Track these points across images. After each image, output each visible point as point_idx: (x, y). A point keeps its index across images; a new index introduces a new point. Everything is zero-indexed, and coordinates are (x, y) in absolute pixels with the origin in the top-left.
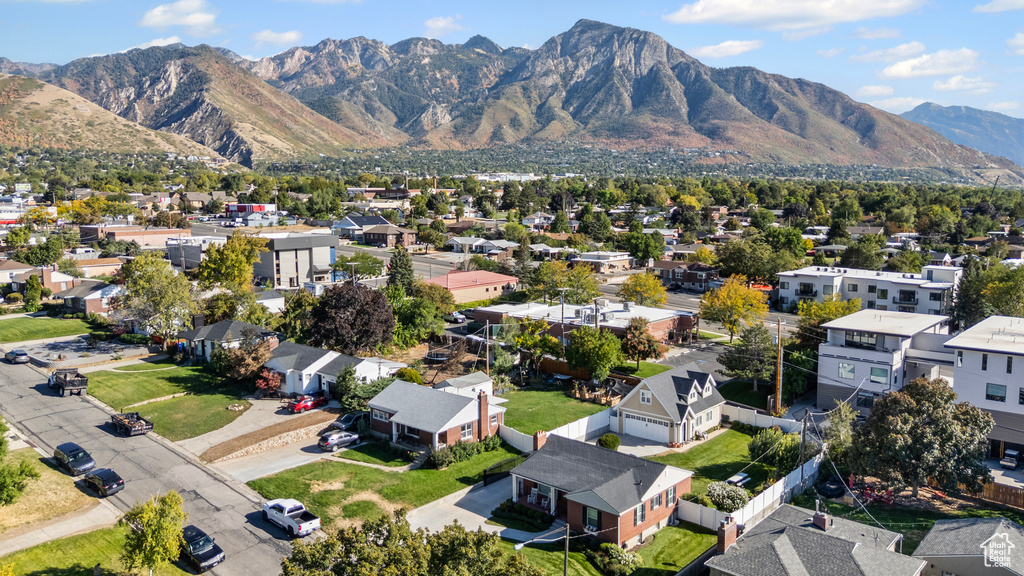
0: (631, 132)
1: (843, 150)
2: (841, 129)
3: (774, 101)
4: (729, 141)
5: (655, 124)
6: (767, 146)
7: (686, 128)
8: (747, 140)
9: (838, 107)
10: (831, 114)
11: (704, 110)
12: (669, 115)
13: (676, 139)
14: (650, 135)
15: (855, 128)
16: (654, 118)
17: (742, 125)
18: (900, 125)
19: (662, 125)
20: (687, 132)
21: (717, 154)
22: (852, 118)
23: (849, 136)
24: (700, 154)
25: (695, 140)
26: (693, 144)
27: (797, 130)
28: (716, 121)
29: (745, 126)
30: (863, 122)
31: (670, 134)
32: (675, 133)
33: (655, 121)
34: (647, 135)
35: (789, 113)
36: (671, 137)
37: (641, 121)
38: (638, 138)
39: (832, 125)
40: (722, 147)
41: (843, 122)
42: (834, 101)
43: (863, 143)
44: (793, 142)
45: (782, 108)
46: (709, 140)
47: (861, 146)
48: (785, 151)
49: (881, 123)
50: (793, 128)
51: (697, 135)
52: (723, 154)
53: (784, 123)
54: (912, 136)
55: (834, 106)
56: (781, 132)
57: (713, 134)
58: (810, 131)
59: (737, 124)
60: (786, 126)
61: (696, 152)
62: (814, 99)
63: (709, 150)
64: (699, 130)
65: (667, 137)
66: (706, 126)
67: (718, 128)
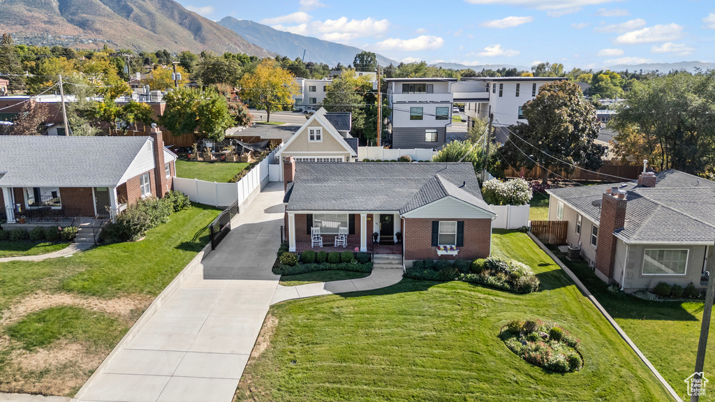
0: (8, 19)
1: (184, 43)
2: (180, 28)
3: (129, 4)
4: (98, 31)
5: (30, 14)
6: (129, 37)
7: (59, 19)
8: (112, 32)
9: (176, 13)
10: (172, 17)
11: (73, 5)
12: (42, 7)
13: (52, 28)
14: (26, 23)
15: (189, 28)
16: (28, 8)
17: (106, 19)
18: (217, 29)
19: (36, 15)
20: (60, 22)
21: (90, 41)
22: (186, 21)
23: (185, 33)
24: (75, 41)
25: (68, 29)
26: (69, 32)
27: (149, 26)
28: (84, 15)
29: (109, 21)
30: (195, 26)
31: (45, 23)
32: (49, 22)
33: (29, 11)
34: (25, 23)
35: (141, 14)
36: (47, 26)
37: (16, 10)
38: (16, 24)
39: (173, 25)
40: (93, 36)
41: (180, 24)
42: (172, 8)
43: (196, 40)
44: (148, 36)
45: (136, 10)
46: (81, 30)
47: (195, 42)
48: (143, 42)
49: (205, 26)
50: (146, 25)
51: (70, 25)
52: (95, 41)
53: (138, 21)
54: (225, 37)
55: (173, 12)
56: (138, 28)
57: (83, 25)
58: (159, 28)
59: (102, 18)
60: (141, 24)
61: (72, 38)
62: (158, 6)
63: (83, 37)
64: (71, 21)
65: (43, 25)
66: (76, 18)
67: (87, 21)
